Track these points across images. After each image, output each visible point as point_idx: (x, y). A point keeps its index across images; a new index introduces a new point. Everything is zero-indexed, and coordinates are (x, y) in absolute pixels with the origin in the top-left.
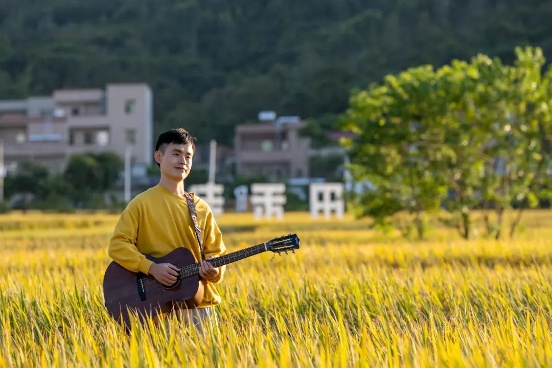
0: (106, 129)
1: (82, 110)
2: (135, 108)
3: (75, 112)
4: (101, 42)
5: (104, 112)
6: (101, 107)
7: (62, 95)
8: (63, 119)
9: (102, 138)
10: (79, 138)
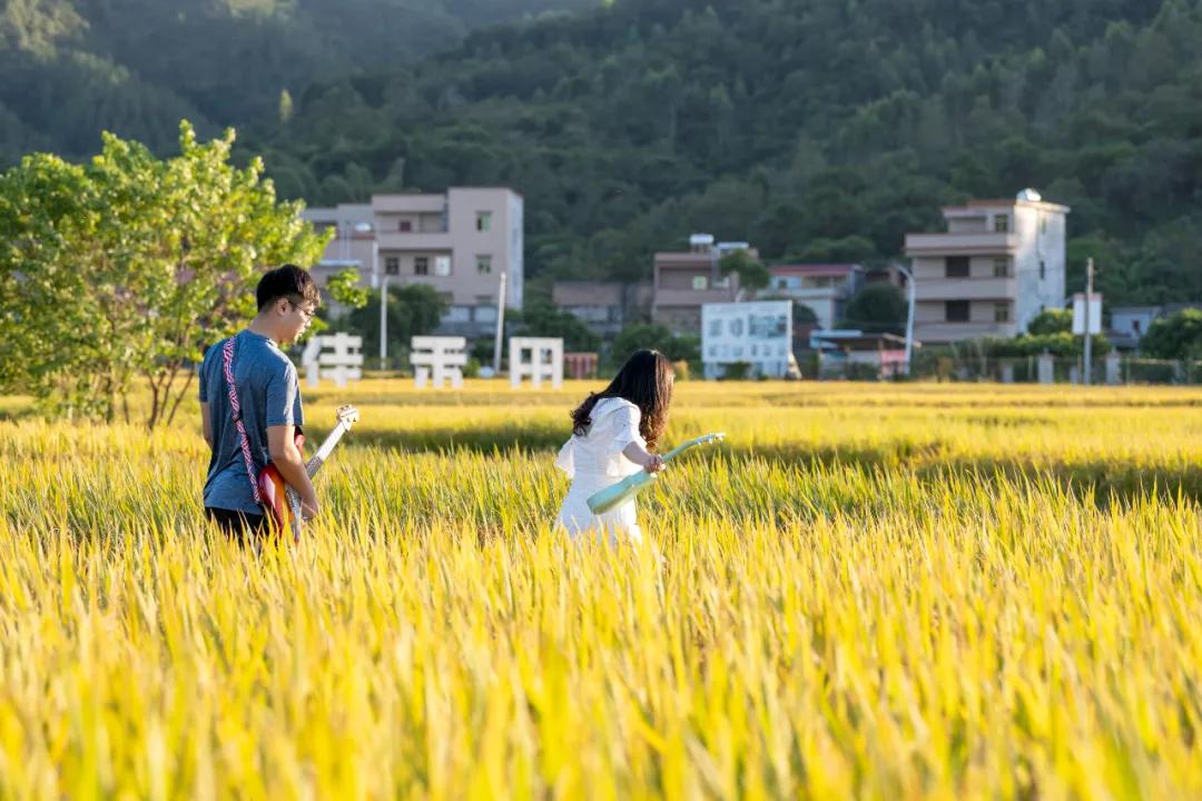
0: (447, 252)
1: (415, 224)
2: (492, 223)
3: (405, 227)
4: (527, 126)
5: (445, 229)
6: (440, 218)
7: (382, 202)
8: (370, 237)
9: (442, 265)
10: (407, 266)
